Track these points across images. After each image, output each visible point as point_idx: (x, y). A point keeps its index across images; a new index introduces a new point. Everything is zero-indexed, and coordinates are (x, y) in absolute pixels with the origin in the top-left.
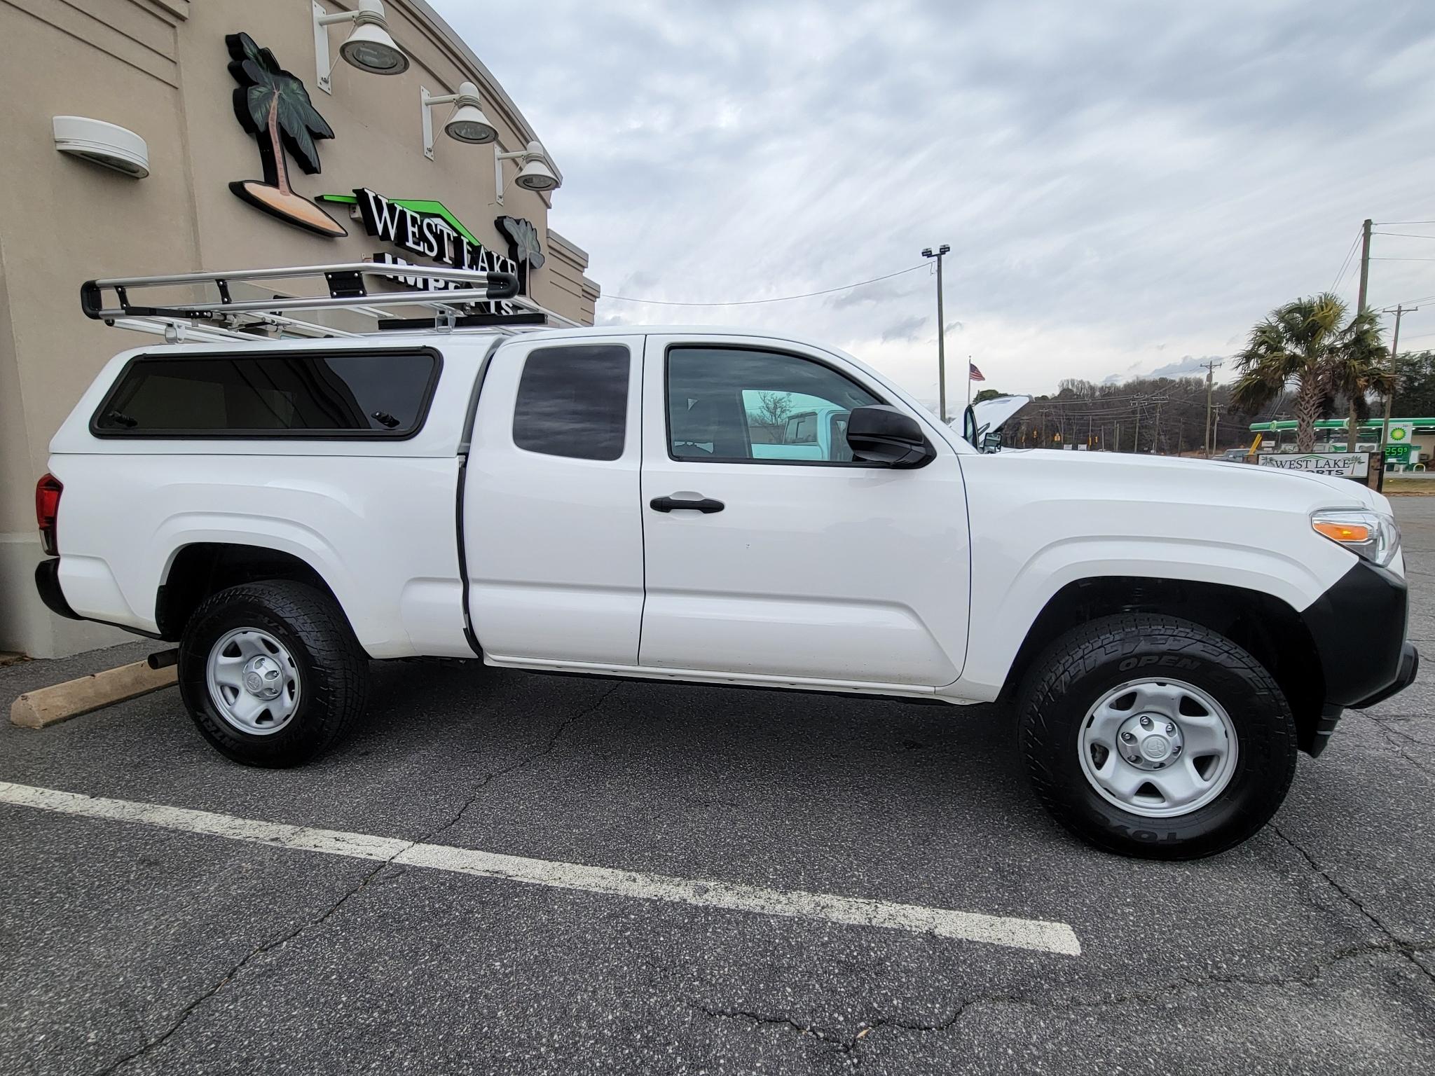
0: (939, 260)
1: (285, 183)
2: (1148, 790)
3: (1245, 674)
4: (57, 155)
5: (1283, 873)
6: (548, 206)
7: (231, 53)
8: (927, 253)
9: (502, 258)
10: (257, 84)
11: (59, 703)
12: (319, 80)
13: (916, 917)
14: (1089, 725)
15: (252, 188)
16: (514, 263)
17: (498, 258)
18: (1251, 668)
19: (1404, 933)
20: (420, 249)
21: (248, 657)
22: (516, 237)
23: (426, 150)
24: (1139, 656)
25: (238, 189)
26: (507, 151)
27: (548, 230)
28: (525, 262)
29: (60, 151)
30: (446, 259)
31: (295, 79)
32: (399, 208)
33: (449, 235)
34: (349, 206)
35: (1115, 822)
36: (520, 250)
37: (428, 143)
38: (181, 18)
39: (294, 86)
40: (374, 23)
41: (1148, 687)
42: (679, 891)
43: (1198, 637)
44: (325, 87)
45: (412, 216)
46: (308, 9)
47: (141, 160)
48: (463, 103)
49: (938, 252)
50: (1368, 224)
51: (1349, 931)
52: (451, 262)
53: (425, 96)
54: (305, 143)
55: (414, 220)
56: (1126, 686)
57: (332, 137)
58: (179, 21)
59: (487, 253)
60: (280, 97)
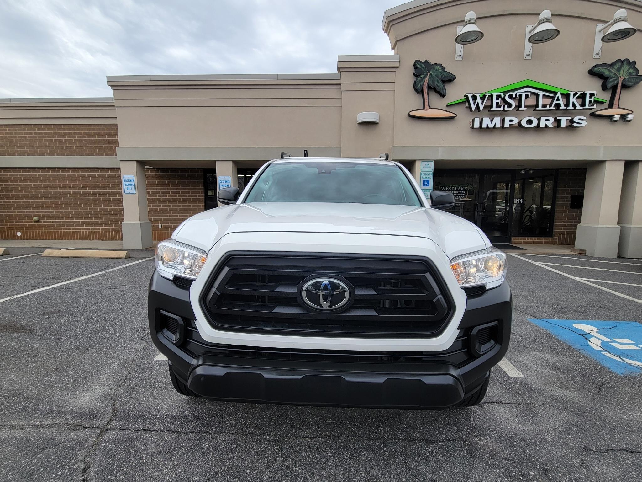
1: (428, 106)
4: (357, 125)
9: (580, 93)
10: (420, 75)
12: (456, 57)
15: (413, 113)
17: (575, 94)
20: (502, 108)
22: (606, 74)
23: (525, 56)
25: (409, 115)
28: (616, 86)
30: (523, 108)
31: (439, 65)
32: (488, 95)
33: (527, 95)
34: (464, 102)
36: (610, 80)
37: (528, 52)
44: (459, 58)
46: (455, 31)
52: (526, 109)
53: (529, 29)
54: (439, 85)
55: (499, 97)
57: (455, 79)
58: (397, 68)
59: (562, 94)
60: (431, 75)
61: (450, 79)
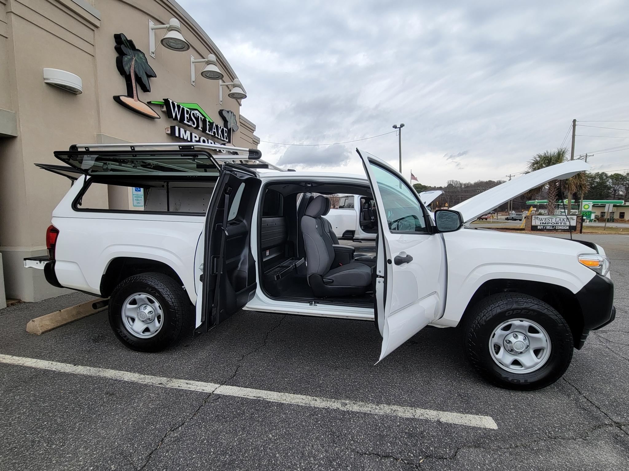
0: (400, 130)
1: (136, 96)
2: (516, 363)
3: (554, 317)
4: (45, 85)
5: (569, 396)
6: (240, 105)
7: (116, 42)
8: (395, 127)
9: (222, 128)
10: (127, 55)
11: (47, 323)
12: (151, 53)
13: (432, 414)
14: (493, 337)
15: (123, 99)
16: (227, 130)
17: (220, 127)
18: (556, 315)
19: (618, 419)
20: (190, 124)
21: (140, 305)
22: (227, 119)
23: (192, 82)
24: (513, 310)
25: (117, 99)
26: (224, 82)
27: (240, 115)
28: (230, 129)
29: (46, 83)
30: (200, 128)
31: (142, 53)
32: (182, 107)
33: (201, 118)
34: (161, 106)
35: (504, 375)
36: (229, 124)
37: (193, 79)
38: (96, 27)
39: (141, 55)
40: (176, 30)
41: (516, 322)
42: (335, 405)
43: (536, 303)
44: (153, 55)
45: (187, 110)
46: (147, 23)
47: (79, 87)
48: (209, 63)
49: (400, 127)
50: (574, 121)
51: (597, 418)
52: (201, 130)
53: (192, 59)
54: (144, 79)
55: (187, 111)
56: (508, 322)
57: (156, 77)
58: (96, 28)
59: (216, 125)
60: (135, 60)
61: (151, 75)
